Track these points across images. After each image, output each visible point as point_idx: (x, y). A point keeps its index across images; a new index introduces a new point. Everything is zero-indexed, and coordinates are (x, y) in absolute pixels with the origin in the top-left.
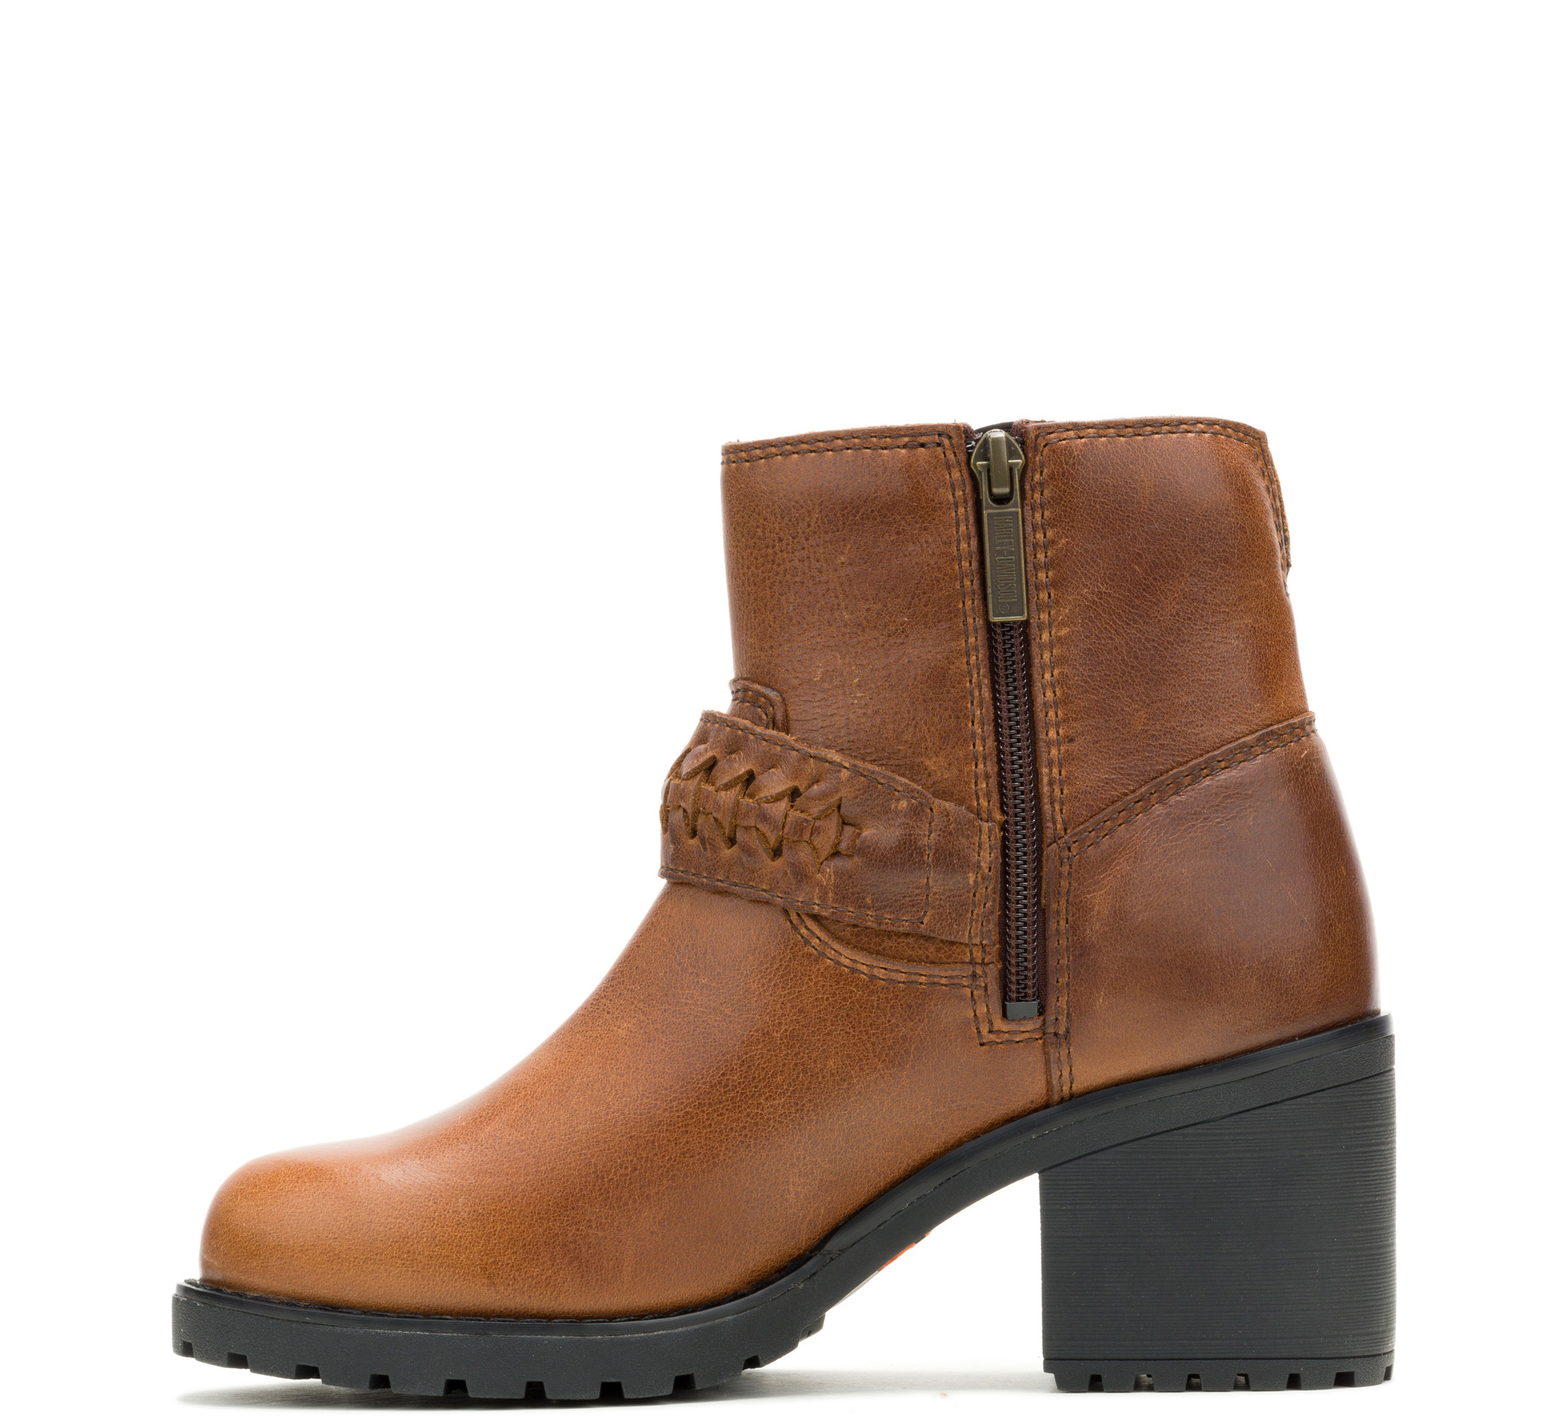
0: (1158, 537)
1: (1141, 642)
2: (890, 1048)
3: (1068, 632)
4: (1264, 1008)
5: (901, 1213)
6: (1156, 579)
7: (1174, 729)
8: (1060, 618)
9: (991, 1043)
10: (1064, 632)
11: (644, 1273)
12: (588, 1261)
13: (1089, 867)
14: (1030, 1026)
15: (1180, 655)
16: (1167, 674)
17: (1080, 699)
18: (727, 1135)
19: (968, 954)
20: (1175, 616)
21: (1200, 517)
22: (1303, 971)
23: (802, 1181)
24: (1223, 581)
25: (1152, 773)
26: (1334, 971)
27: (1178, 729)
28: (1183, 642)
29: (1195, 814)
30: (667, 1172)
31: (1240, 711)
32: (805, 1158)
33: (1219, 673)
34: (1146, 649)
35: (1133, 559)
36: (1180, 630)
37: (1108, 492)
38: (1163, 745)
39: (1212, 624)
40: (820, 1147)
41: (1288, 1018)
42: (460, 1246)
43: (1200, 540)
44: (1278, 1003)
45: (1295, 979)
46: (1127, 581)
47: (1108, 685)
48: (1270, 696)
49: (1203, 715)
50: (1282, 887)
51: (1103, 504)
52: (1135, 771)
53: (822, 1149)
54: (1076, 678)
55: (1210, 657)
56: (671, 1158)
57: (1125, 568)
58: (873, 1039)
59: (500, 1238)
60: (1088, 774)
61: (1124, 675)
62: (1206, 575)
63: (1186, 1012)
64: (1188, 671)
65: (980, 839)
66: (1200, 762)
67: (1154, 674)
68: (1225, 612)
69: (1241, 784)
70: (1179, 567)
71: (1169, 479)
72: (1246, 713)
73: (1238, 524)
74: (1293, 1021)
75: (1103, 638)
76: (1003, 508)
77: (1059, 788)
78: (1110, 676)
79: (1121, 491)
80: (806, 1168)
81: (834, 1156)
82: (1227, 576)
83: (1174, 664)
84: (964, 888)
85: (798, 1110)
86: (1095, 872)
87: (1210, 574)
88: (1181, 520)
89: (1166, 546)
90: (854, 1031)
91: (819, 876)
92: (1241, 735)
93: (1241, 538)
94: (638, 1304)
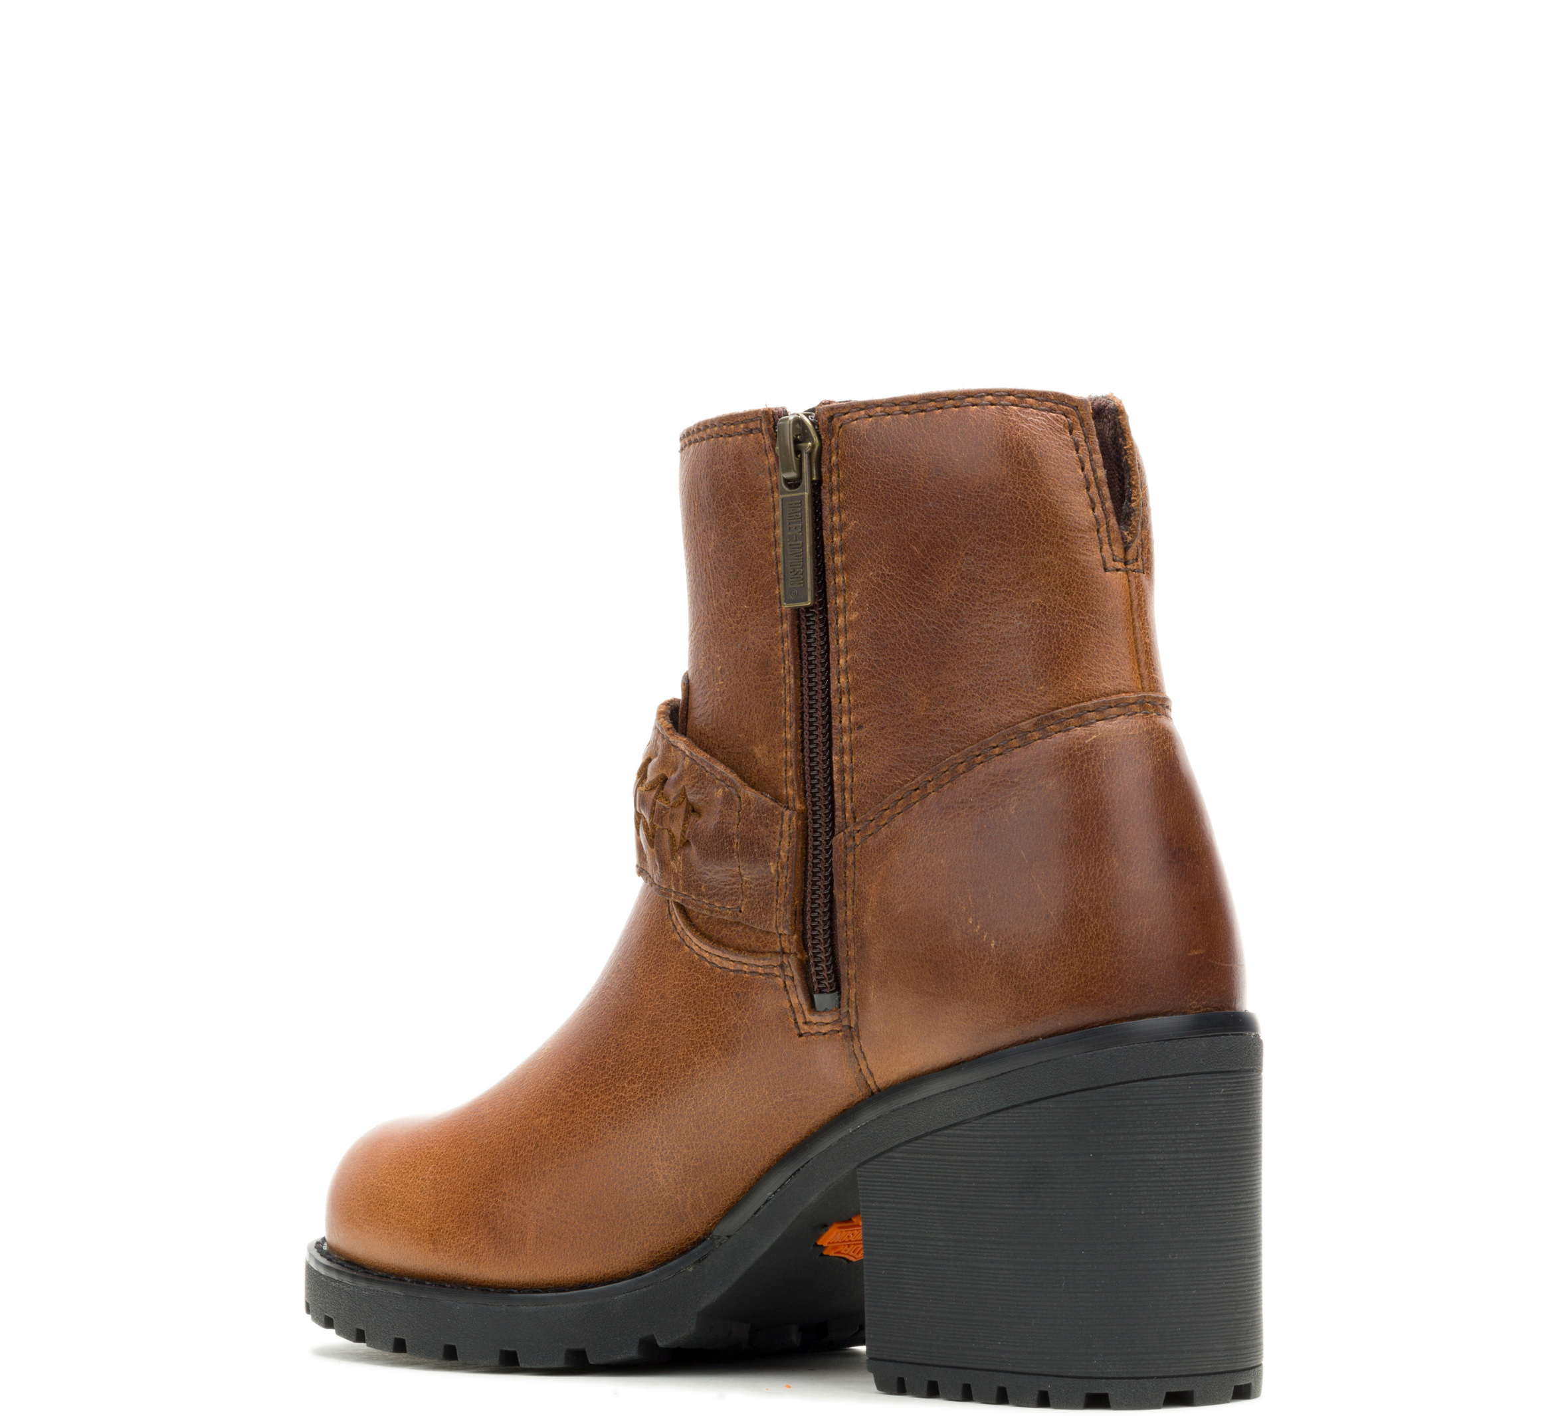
0: (932, 516)
1: (922, 624)
2: (725, 1036)
3: (858, 617)
4: (1004, 1006)
5: (770, 1202)
6: (933, 559)
7: (953, 714)
8: (851, 602)
9: (808, 1034)
10: (854, 616)
11: (543, 1247)
12: (501, 1233)
13: (868, 858)
14: (828, 1018)
15: (959, 638)
16: (947, 658)
17: (867, 684)
18: (600, 1117)
19: (779, 944)
20: (953, 597)
21: (972, 494)
22: (1044, 968)
23: (666, 1165)
24: (1002, 559)
25: (932, 761)
26: (1082, 969)
27: (958, 714)
28: (962, 623)
29: (962, 803)
30: (557, 1150)
31: (1020, 695)
32: (662, 1142)
33: (998, 655)
34: (927, 632)
35: (911, 540)
36: (959, 611)
37: (889, 471)
38: (943, 731)
39: (992, 604)
40: (674, 1131)
41: (1028, 1017)
42: (418, 1212)
43: (973, 517)
44: (1017, 1001)
45: (1035, 976)
46: (907, 562)
47: (893, 669)
48: (1058, 678)
49: (981, 700)
50: (1033, 880)
51: (884, 484)
52: (917, 757)
53: (676, 1134)
54: (864, 663)
55: (989, 639)
56: (561, 1137)
57: (904, 549)
58: (712, 1027)
59: (446, 1206)
60: (874, 762)
61: (907, 659)
62: (983, 554)
63: (937, 1008)
64: (967, 654)
65: (782, 828)
66: (973, 749)
67: (935, 658)
68: (1006, 591)
69: (1009, 771)
70: (954, 546)
71: (942, 455)
72: (1026, 697)
73: (1016, 498)
74: (1034, 1021)
75: (888, 621)
76: (795, 492)
77: (849, 776)
78: (894, 661)
79: (899, 470)
80: (666, 1152)
81: (689, 1142)
82: (1006, 554)
83: (953, 647)
84: (767, 877)
85: (652, 1095)
86: (873, 862)
87: (987, 552)
88: (954, 497)
89: (940, 525)
90: (698, 1018)
91: (672, 863)
92: (1019, 720)
93: (1021, 513)
94: (541, 1277)
